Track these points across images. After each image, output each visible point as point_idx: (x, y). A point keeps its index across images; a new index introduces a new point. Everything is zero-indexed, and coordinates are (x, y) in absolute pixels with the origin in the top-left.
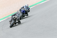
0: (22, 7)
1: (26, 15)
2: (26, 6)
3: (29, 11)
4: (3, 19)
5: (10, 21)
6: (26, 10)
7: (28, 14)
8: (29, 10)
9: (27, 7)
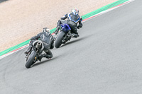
1: (74, 35)
2: (72, 14)
3: (80, 26)
4: (6, 53)
5: (27, 53)
9: (76, 17)
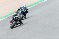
0: (20, 8)
2: (24, 7)
6: (24, 11)
7: (26, 16)
8: (27, 11)
